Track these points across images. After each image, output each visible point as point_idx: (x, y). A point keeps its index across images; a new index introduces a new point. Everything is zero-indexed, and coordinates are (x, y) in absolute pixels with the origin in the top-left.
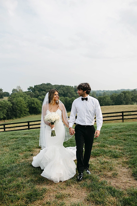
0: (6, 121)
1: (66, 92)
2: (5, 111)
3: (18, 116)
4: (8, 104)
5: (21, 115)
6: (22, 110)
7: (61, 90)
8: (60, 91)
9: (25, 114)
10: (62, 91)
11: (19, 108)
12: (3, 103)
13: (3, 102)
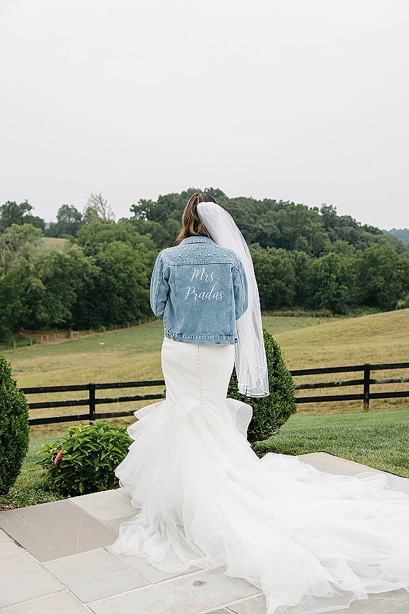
0: (75, 335)
1: (289, 229)
2: (71, 295)
3: (116, 319)
4: (86, 265)
5: (125, 314)
6: (132, 295)
7: (268, 221)
8: (266, 224)
9: (140, 313)
10: (272, 223)
11: (119, 285)
12: (67, 263)
13: (69, 256)
